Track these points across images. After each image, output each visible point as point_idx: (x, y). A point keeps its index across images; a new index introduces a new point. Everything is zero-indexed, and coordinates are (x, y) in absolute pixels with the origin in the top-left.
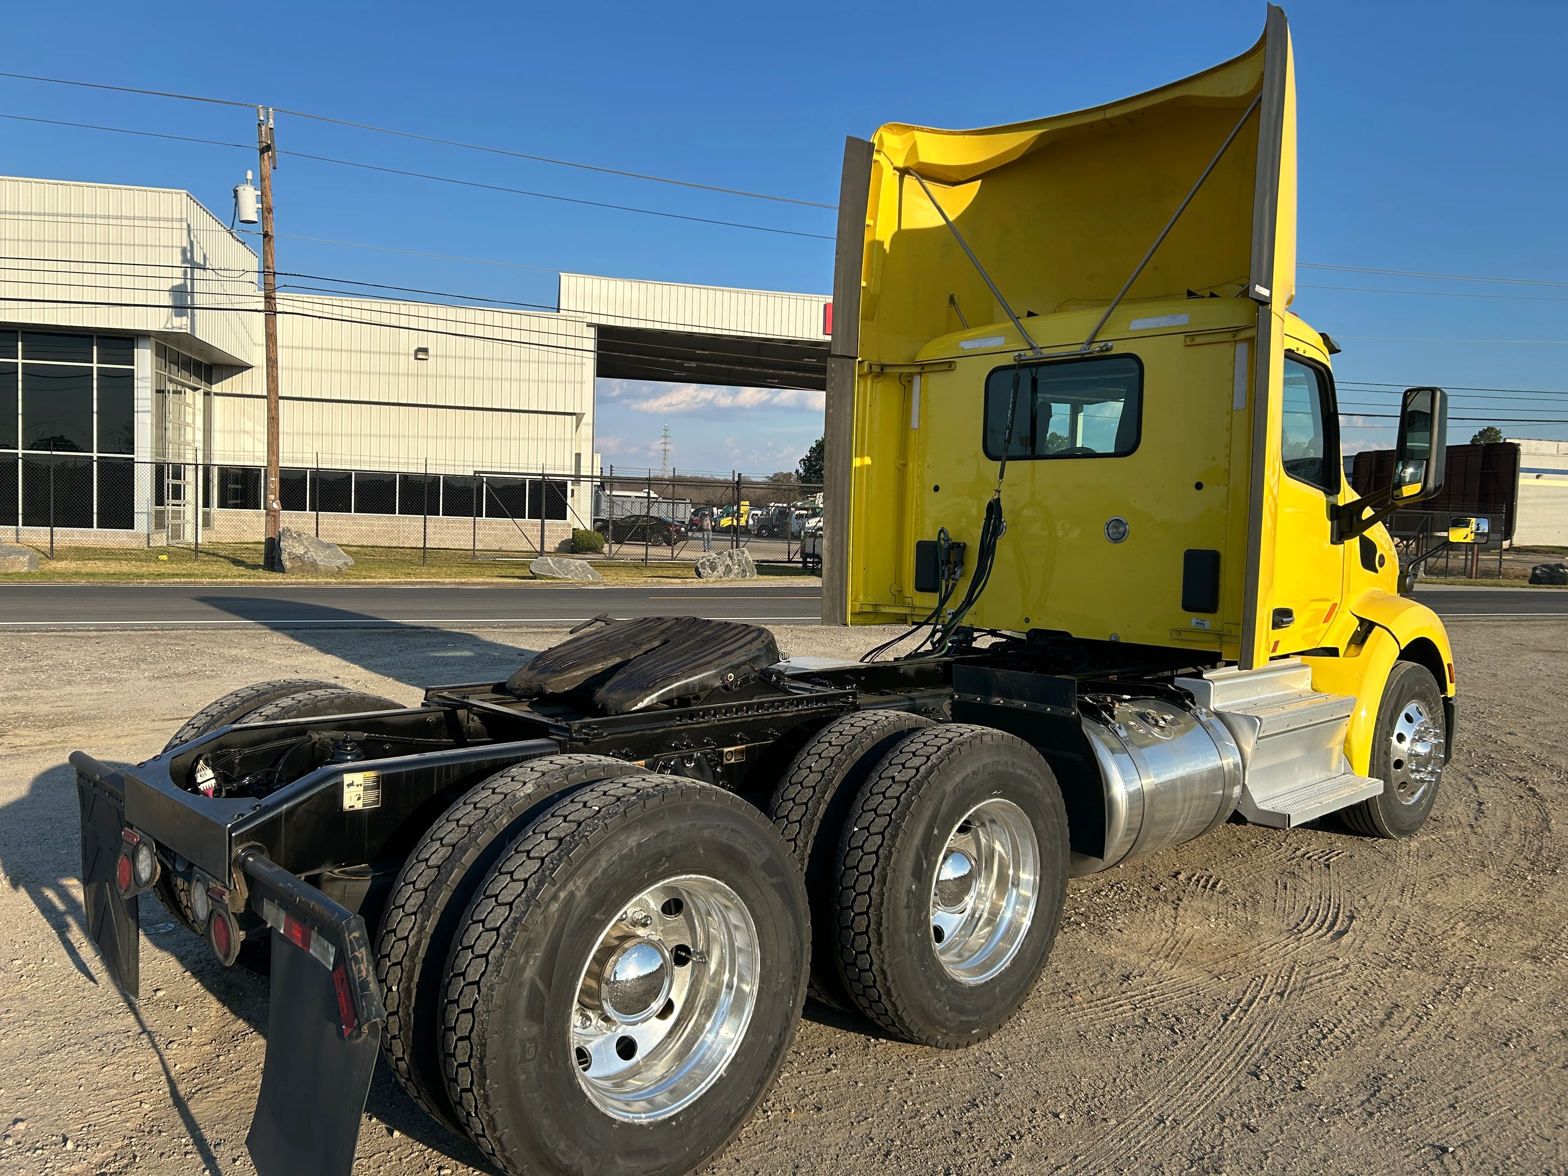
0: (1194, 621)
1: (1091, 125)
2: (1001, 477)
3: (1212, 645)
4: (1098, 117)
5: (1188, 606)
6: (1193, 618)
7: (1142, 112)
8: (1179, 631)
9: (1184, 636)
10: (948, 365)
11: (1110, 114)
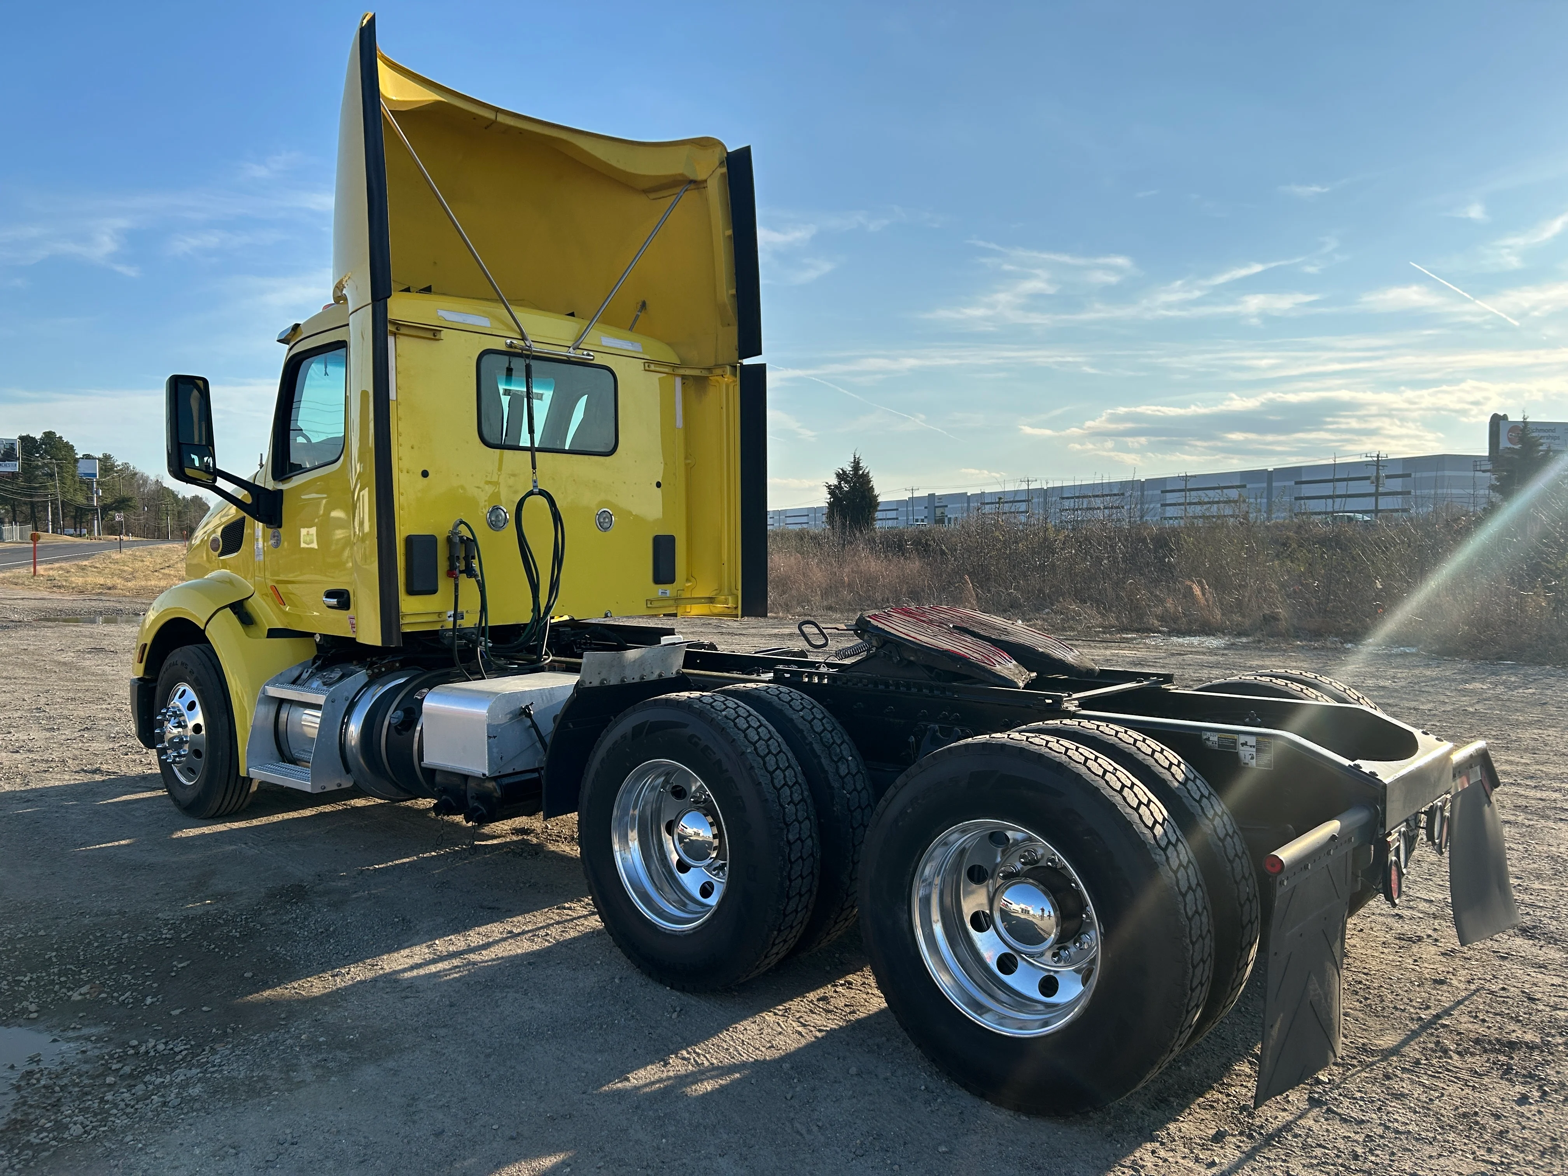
0: (660, 591)
1: (475, 117)
2: (534, 467)
3: (672, 608)
4: (490, 115)
5: (657, 580)
6: (660, 589)
7: (521, 132)
8: (651, 601)
9: (655, 604)
10: (433, 333)
11: (501, 118)
